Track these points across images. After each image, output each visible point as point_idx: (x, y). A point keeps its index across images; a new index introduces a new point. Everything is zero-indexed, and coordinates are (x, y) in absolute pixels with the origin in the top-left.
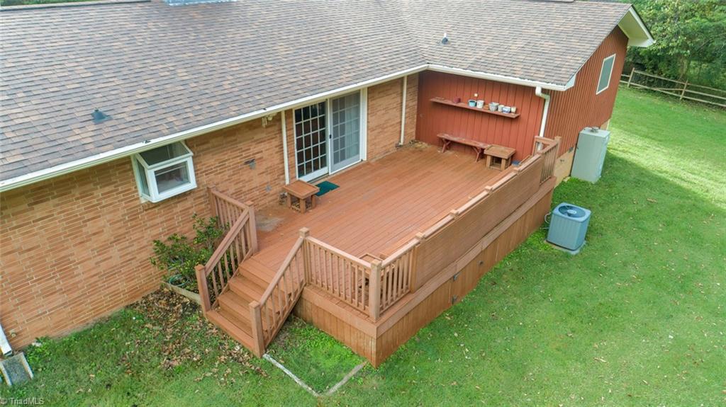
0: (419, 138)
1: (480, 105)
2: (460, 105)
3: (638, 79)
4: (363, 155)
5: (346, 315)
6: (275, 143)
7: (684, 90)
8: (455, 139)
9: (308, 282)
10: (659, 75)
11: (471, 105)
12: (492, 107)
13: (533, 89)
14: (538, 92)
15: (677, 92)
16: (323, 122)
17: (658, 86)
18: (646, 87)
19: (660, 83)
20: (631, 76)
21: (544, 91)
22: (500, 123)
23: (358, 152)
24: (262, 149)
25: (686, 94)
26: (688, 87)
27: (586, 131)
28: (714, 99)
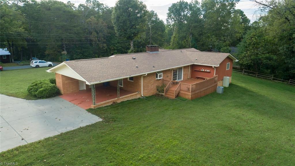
0: (192, 78)
1: (203, 70)
2: (200, 70)
3: (245, 72)
4: (182, 79)
5: (186, 93)
6: (171, 74)
7: (257, 74)
8: (199, 77)
9: (180, 90)
10: (250, 71)
11: (202, 70)
12: (206, 70)
13: (212, 67)
14: (213, 67)
15: (255, 75)
16: (177, 72)
17: (250, 74)
18: (247, 74)
19: (251, 73)
20: (243, 71)
21: (214, 67)
22: (207, 73)
23: (181, 78)
24: (169, 75)
25: (258, 75)
26: (258, 74)
27: (225, 77)
28: (265, 77)
